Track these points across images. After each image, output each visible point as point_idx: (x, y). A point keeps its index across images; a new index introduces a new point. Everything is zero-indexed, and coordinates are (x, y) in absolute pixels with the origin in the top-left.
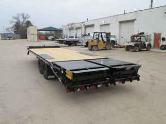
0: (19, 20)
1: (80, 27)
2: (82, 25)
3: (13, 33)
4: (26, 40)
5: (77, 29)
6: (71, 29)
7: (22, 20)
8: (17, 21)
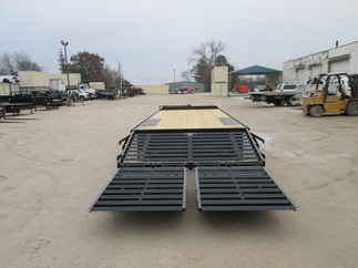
0: (204, 57)
1: (318, 62)
2: (323, 57)
3: (193, 80)
4: (207, 94)
5: (311, 67)
6: (299, 68)
7: (209, 56)
8: (200, 57)
